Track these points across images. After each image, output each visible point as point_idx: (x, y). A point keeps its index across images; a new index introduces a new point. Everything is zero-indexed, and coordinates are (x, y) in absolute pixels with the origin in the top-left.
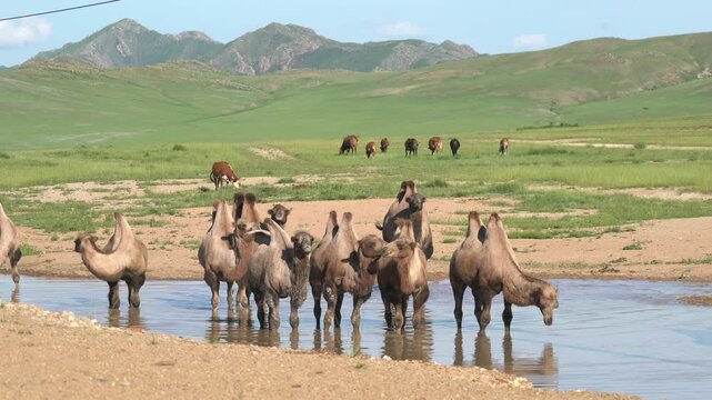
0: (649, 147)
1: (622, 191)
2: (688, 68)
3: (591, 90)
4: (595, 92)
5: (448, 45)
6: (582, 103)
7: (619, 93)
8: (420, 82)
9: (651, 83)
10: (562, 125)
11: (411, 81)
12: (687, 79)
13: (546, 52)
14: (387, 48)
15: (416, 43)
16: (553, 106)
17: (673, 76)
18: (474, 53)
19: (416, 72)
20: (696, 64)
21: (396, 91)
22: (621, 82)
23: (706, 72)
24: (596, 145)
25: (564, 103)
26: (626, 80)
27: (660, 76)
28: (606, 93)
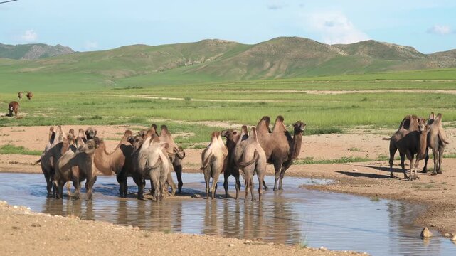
0: (192, 100)
1: (198, 123)
2: (180, 60)
3: (131, 71)
4: (134, 72)
5: (59, 47)
6: (127, 77)
7: (146, 72)
8: (46, 65)
9: (162, 68)
10: (134, 88)
11: (41, 64)
12: (180, 66)
13: (110, 51)
14: (28, 48)
15: (43, 45)
16: (113, 78)
17: (173, 65)
18: (72, 51)
19: (43, 60)
20: (184, 58)
21: (32, 70)
22: (147, 67)
23: (189, 63)
24: (164, 98)
25: (117, 77)
26: (150, 66)
27: (167, 64)
28: (139, 72)
